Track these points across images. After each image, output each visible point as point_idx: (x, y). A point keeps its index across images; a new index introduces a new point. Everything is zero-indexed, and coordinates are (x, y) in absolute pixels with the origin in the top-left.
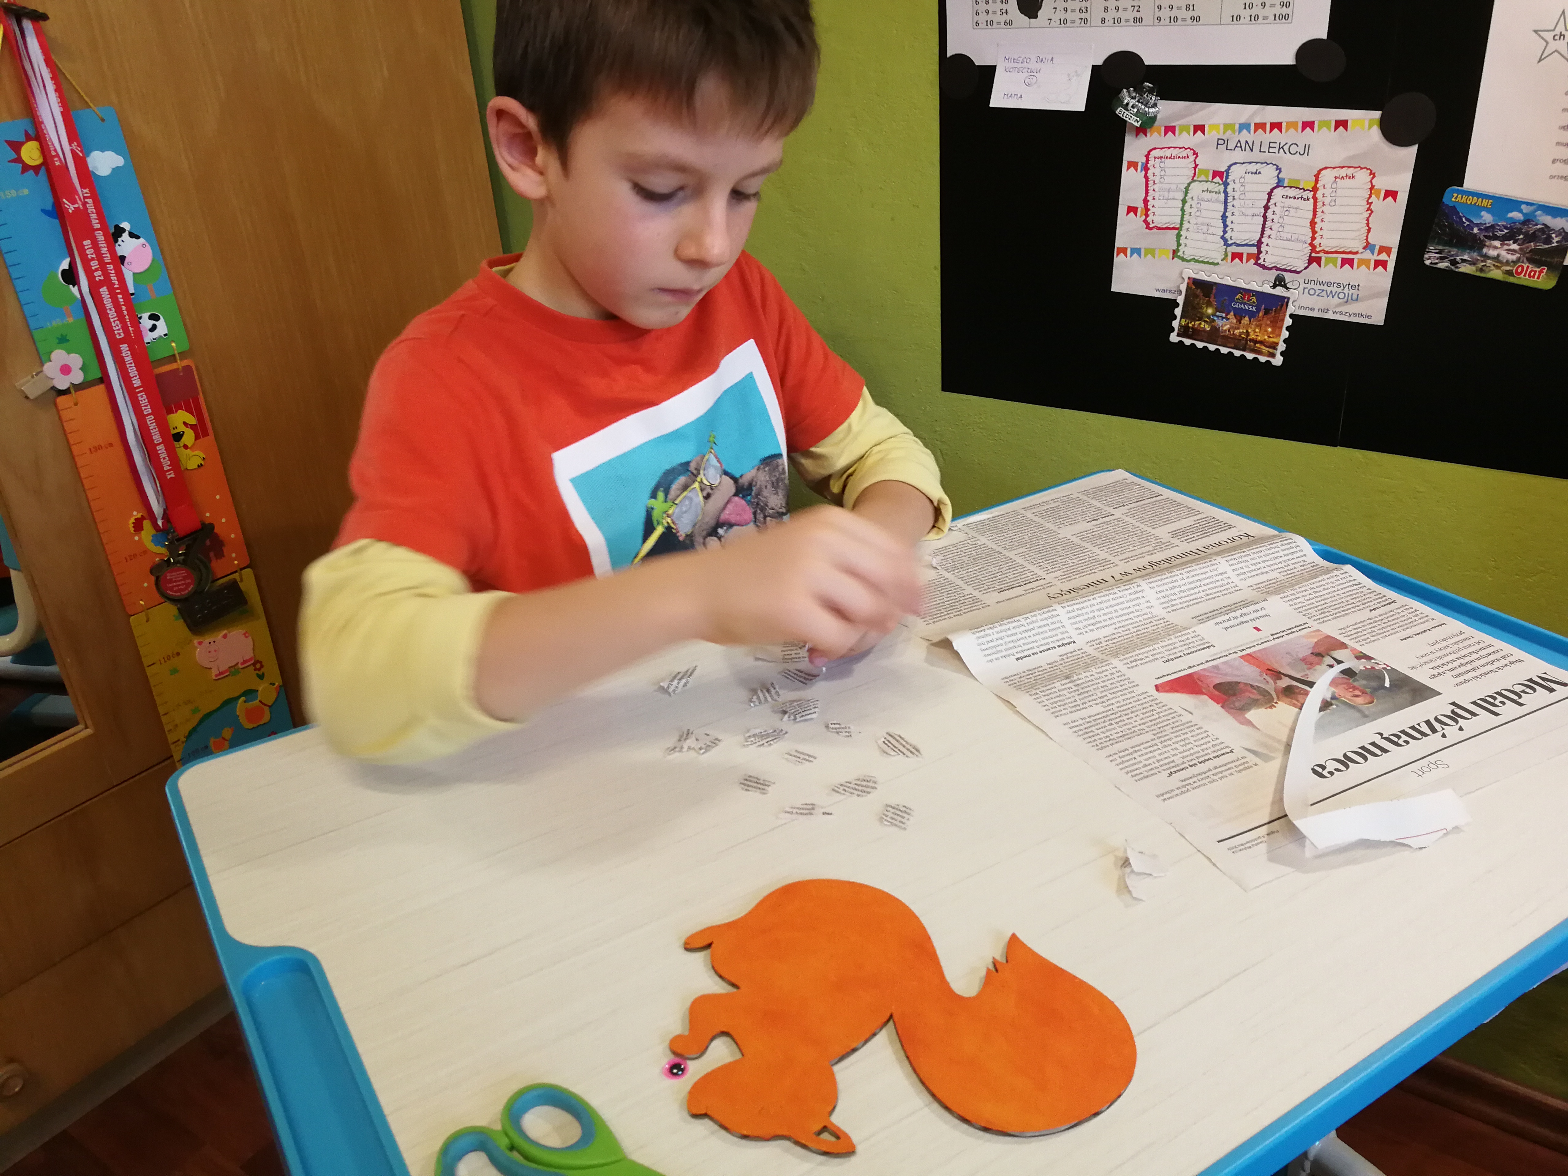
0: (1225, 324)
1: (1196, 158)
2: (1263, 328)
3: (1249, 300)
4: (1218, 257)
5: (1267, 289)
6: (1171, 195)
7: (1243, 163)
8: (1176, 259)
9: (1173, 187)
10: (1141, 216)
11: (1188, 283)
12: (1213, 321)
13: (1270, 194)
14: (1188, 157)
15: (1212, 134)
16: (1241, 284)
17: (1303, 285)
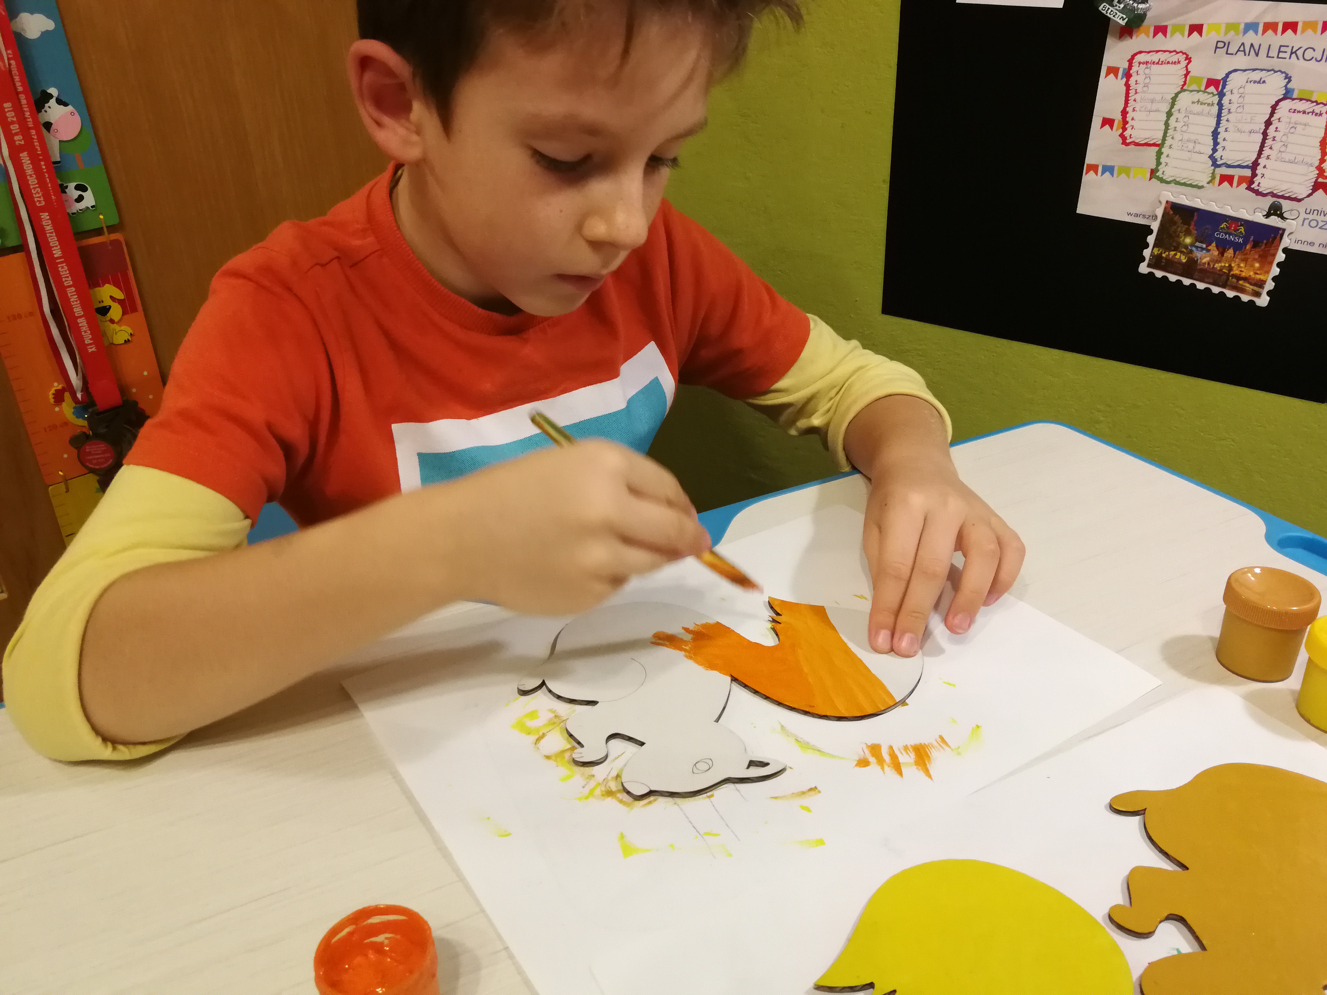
0: (1204, 257)
1: (1188, 63)
2: (1249, 261)
3: (1236, 230)
4: (1202, 178)
5: (1259, 218)
6: (1155, 107)
7: (1245, 71)
8: (1153, 179)
9: (1158, 97)
10: (1117, 130)
11: (1165, 208)
12: (1191, 251)
13: (1274, 108)
14: (1179, 62)
15: (1210, 36)
16: (1229, 211)
17: (1303, 215)
